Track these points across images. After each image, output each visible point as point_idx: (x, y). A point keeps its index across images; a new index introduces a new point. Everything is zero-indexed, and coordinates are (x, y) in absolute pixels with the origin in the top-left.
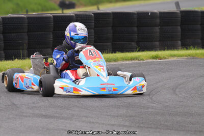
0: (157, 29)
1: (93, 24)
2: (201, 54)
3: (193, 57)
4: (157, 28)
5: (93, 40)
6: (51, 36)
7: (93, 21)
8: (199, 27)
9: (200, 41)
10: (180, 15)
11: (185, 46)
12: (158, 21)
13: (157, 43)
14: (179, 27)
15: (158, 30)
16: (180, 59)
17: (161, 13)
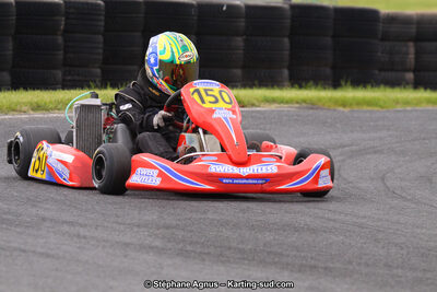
0: (239, 41)
1: (103, 23)
2: (330, 99)
3: (312, 105)
4: (239, 39)
5: (101, 57)
6: (10, 45)
7: (102, 18)
8: (328, 41)
9: (328, 71)
10: (289, 13)
11: (298, 81)
12: (242, 23)
13: (238, 72)
14: (286, 40)
15: (242, 44)
16: (285, 107)
17: (249, 7)
